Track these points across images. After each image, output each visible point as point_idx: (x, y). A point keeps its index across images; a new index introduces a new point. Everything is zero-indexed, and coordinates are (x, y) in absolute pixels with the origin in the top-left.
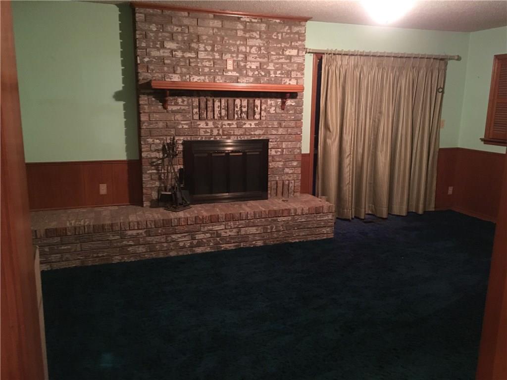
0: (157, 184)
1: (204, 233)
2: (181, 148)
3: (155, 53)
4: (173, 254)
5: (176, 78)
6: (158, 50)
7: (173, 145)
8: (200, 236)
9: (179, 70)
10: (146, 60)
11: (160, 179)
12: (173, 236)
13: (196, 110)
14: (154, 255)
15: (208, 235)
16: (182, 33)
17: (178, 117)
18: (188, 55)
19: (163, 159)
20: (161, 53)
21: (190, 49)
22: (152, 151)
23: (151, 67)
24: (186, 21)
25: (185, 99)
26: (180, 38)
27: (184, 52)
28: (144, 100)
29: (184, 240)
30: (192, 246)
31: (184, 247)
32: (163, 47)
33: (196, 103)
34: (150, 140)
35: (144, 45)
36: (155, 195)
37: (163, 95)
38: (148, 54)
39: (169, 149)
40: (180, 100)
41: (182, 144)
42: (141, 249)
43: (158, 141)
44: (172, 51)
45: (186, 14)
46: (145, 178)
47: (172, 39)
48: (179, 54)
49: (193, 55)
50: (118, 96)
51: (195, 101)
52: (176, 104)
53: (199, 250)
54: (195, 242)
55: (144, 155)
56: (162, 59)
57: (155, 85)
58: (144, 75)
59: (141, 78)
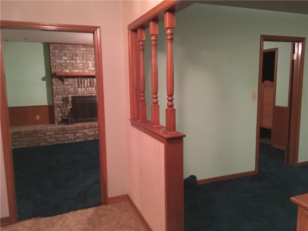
0: (61, 114)
1: (80, 133)
2: (71, 99)
3: (58, 61)
4: (66, 142)
5: (67, 71)
6: (60, 60)
7: (67, 98)
8: (78, 135)
9: (68, 68)
10: (54, 64)
11: (62, 112)
12: (67, 135)
13: (77, 84)
14: (58, 143)
15: (82, 134)
16: (69, 53)
17: (69, 87)
19: (63, 104)
20: (61, 61)
21: (73, 59)
22: (58, 101)
23: (57, 67)
24: (71, 49)
25: (72, 79)
26: (68, 55)
27: (70, 60)
28: (54, 80)
29: (71, 136)
30: (75, 139)
31: (71, 139)
32: (61, 59)
33: (76, 81)
34: (57, 96)
35: (53, 58)
36: (60, 119)
37: (62, 78)
38: (55, 62)
39: (65, 100)
40: (69, 80)
41: (71, 98)
42: (53, 140)
43: (61, 97)
44: (65, 60)
45: (71, 46)
46: (56, 112)
47: (65, 56)
48: (68, 61)
49: (74, 62)
50: (43, 79)
51: (76, 80)
52: (68, 81)
53: (78, 140)
54: (76, 137)
55: (55, 102)
56: (61, 64)
57: (57, 74)
58: (54, 70)
59: (52, 71)
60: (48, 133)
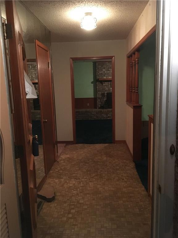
0: (100, 103)
1: (110, 114)
3: (100, 72)
4: (102, 119)
5: (105, 78)
6: (101, 71)
7: (104, 93)
8: (108, 115)
9: (106, 76)
10: (98, 74)
11: (101, 102)
12: (103, 115)
13: (110, 85)
14: (98, 119)
17: (105, 87)
18: (108, 72)
19: (102, 97)
20: (102, 72)
21: (108, 71)
22: (99, 95)
24: (108, 64)
25: (107, 82)
26: (106, 68)
27: (107, 71)
28: (97, 83)
29: (105, 116)
30: (107, 117)
31: (105, 118)
32: (102, 71)
33: (110, 83)
34: (99, 93)
35: (98, 71)
36: (100, 106)
37: (102, 82)
39: (103, 95)
40: (106, 83)
41: (107, 93)
42: (95, 117)
44: (104, 71)
45: (107, 62)
46: (98, 102)
47: (104, 69)
50: (92, 83)
52: (105, 84)
53: (108, 119)
55: (97, 96)
57: (99, 80)
58: (98, 77)
59: (97, 78)
60: (93, 113)
